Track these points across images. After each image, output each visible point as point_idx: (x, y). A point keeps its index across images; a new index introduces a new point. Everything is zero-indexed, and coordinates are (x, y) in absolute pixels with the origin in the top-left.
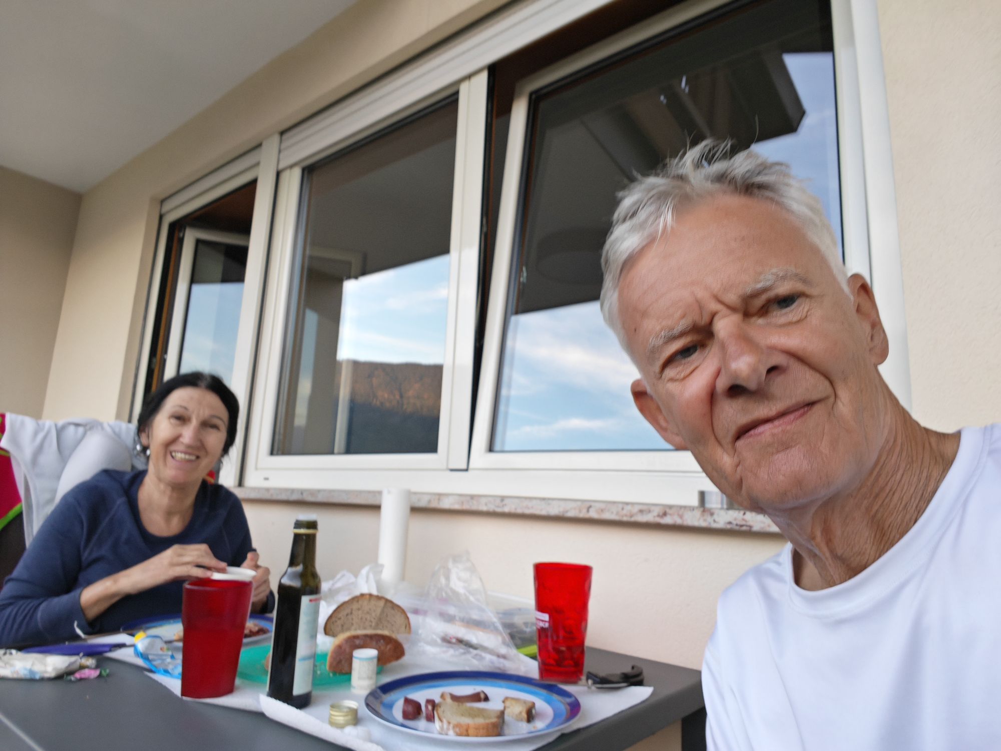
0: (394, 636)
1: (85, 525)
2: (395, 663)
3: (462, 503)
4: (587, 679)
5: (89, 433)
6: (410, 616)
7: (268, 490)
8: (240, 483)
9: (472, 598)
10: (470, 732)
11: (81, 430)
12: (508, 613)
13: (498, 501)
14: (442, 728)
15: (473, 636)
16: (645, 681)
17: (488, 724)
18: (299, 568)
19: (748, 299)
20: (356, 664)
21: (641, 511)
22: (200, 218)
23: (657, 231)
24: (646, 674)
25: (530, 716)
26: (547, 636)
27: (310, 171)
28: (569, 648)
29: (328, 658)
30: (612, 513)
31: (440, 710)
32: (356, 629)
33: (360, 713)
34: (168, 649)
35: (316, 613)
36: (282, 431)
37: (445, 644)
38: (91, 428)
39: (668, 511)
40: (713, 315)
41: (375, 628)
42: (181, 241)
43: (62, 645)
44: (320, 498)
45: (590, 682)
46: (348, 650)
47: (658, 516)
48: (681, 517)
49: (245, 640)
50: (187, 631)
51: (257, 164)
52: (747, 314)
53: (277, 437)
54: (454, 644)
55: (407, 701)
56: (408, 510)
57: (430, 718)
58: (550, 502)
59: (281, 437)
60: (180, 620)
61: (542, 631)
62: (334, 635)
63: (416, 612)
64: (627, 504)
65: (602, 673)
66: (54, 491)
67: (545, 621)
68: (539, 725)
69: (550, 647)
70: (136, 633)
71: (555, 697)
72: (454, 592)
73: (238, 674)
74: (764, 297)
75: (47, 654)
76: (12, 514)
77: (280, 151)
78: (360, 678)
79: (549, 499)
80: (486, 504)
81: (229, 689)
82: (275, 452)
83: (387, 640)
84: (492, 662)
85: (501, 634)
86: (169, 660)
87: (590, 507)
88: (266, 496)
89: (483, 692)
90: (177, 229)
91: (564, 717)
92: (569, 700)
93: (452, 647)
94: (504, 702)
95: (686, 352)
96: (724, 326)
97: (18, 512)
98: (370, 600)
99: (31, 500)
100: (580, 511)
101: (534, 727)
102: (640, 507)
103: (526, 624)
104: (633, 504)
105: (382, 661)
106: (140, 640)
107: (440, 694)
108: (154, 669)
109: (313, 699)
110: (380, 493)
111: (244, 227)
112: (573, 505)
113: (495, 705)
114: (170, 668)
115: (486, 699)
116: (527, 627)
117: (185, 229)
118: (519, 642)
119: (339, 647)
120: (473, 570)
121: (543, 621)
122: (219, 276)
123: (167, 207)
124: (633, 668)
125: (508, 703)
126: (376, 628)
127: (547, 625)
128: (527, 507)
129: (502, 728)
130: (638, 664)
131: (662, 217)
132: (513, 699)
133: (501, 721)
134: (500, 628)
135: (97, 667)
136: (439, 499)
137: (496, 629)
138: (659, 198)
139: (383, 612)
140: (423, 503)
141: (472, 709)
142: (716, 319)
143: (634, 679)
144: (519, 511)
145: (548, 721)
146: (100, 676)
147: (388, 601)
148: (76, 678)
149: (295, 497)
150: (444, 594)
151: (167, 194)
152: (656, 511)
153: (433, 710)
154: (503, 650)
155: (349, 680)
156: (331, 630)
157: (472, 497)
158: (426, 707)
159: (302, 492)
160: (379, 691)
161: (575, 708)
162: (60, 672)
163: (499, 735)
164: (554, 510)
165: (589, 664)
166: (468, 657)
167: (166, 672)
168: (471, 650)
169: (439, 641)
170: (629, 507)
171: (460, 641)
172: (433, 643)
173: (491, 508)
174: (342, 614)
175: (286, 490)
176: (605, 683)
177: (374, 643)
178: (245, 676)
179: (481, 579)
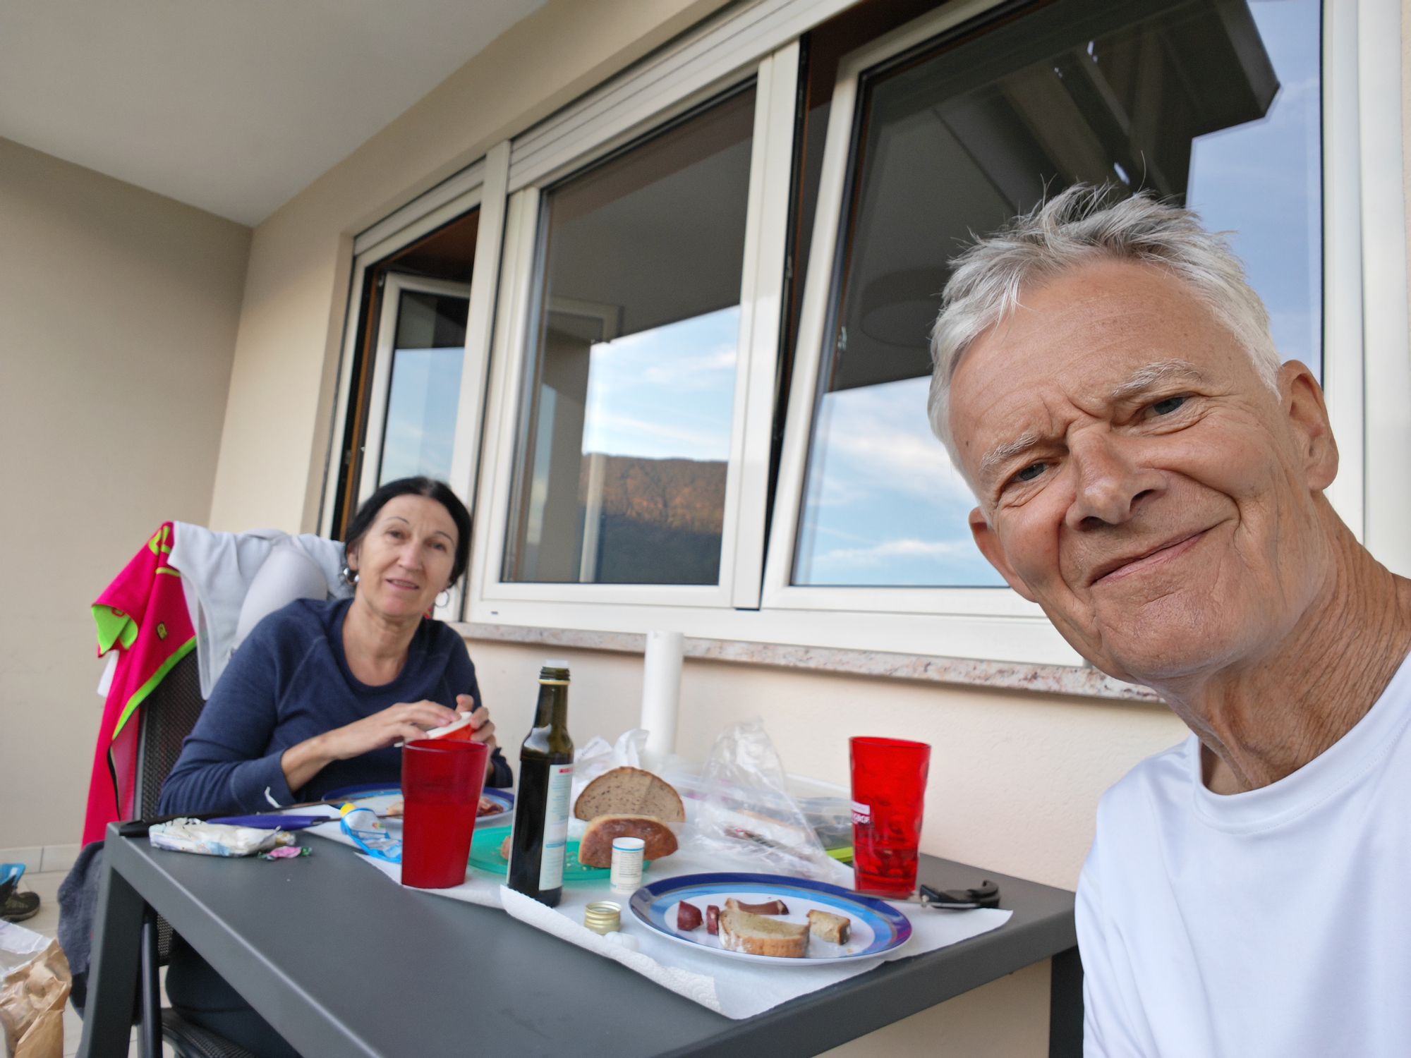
0: (664, 823)
1: (278, 669)
2: (664, 859)
3: (753, 653)
4: (921, 895)
5: (275, 548)
6: (685, 800)
7: (497, 627)
8: (462, 618)
9: (765, 780)
10: (766, 949)
11: (265, 544)
12: (815, 802)
13: (801, 653)
14: (728, 942)
15: (767, 830)
16: (1001, 903)
17: (788, 941)
18: (547, 729)
19: (1116, 403)
20: (617, 856)
21: (1001, 672)
22: (405, 261)
23: (996, 313)
24: (1003, 893)
25: (844, 936)
26: (866, 835)
27: (550, 192)
28: (896, 852)
29: (580, 848)
30: (960, 673)
31: (727, 920)
32: (614, 813)
33: (624, 919)
34: (382, 826)
35: (567, 787)
36: (514, 550)
37: (729, 838)
38: (277, 543)
39: (1039, 671)
40: (1068, 424)
41: (638, 813)
42: (381, 291)
43: (252, 816)
44: (565, 641)
45: (925, 898)
46: (605, 838)
47: (1025, 679)
48: (1058, 680)
49: (478, 820)
50: (407, 803)
51: (481, 184)
52: (1116, 423)
53: (508, 558)
54: (742, 838)
55: (684, 906)
56: (681, 659)
57: (713, 930)
58: (873, 655)
59: (514, 559)
60: (399, 790)
61: (859, 827)
62: (586, 819)
63: (691, 795)
64: (982, 661)
65: (942, 889)
66: (235, 623)
67: (866, 815)
68: (855, 948)
69: (871, 848)
70: (343, 804)
71: (877, 915)
72: (743, 772)
73: (469, 861)
74: (1139, 400)
75: (237, 827)
76: (184, 649)
77: (510, 166)
78: (622, 875)
79: (872, 652)
80: (784, 657)
81: (460, 880)
82: (505, 578)
83: (656, 828)
84: (792, 865)
85: (804, 829)
86: (383, 840)
87: (929, 664)
88: (496, 636)
89: (780, 901)
90: (375, 274)
91: (889, 940)
92: (896, 919)
93: (740, 843)
94: (808, 916)
95: (1028, 472)
96: (1082, 438)
97: (193, 647)
98: (632, 776)
99: (207, 634)
100: (915, 670)
101: (849, 951)
102: (1000, 666)
103: (837, 818)
104: (989, 661)
105: (650, 854)
106: (348, 813)
107: (725, 901)
108: (365, 849)
109: (563, 897)
110: (643, 636)
111: (463, 272)
112: (906, 661)
113: (797, 919)
114: (385, 849)
115: (785, 911)
116: (839, 823)
117: (385, 275)
118: (828, 841)
119: (595, 834)
120: (766, 742)
121: (862, 815)
122: (430, 339)
123: (363, 244)
124: (985, 884)
125: (814, 918)
126: (640, 811)
127: (867, 820)
128: (841, 662)
129: (806, 948)
130: (991, 880)
131: (1005, 293)
132: (821, 913)
133: (805, 940)
134: (804, 821)
135: (296, 845)
136: (721, 648)
137: (798, 822)
138: (1003, 268)
139: (649, 792)
140: (698, 653)
141: (767, 921)
142: (1071, 430)
143: (985, 898)
144: (830, 667)
145: (867, 945)
146: (301, 855)
147: (655, 778)
148: (272, 856)
149: (532, 638)
150: (729, 774)
151: (362, 228)
152: (1023, 672)
153: (717, 919)
154: (808, 850)
155: (608, 876)
156: (583, 812)
157: (766, 646)
158: (708, 915)
159: (541, 631)
160: (647, 891)
161: (904, 930)
162: (254, 848)
163: (803, 957)
164: (878, 668)
165: (924, 876)
166: (761, 855)
167: (381, 854)
168: (765, 847)
169: (722, 833)
170: (984, 666)
171: (750, 836)
172: (713, 836)
173: (792, 661)
174: (597, 792)
175: (521, 628)
176: (945, 901)
177: (639, 831)
178: (478, 864)
179: (778, 756)
